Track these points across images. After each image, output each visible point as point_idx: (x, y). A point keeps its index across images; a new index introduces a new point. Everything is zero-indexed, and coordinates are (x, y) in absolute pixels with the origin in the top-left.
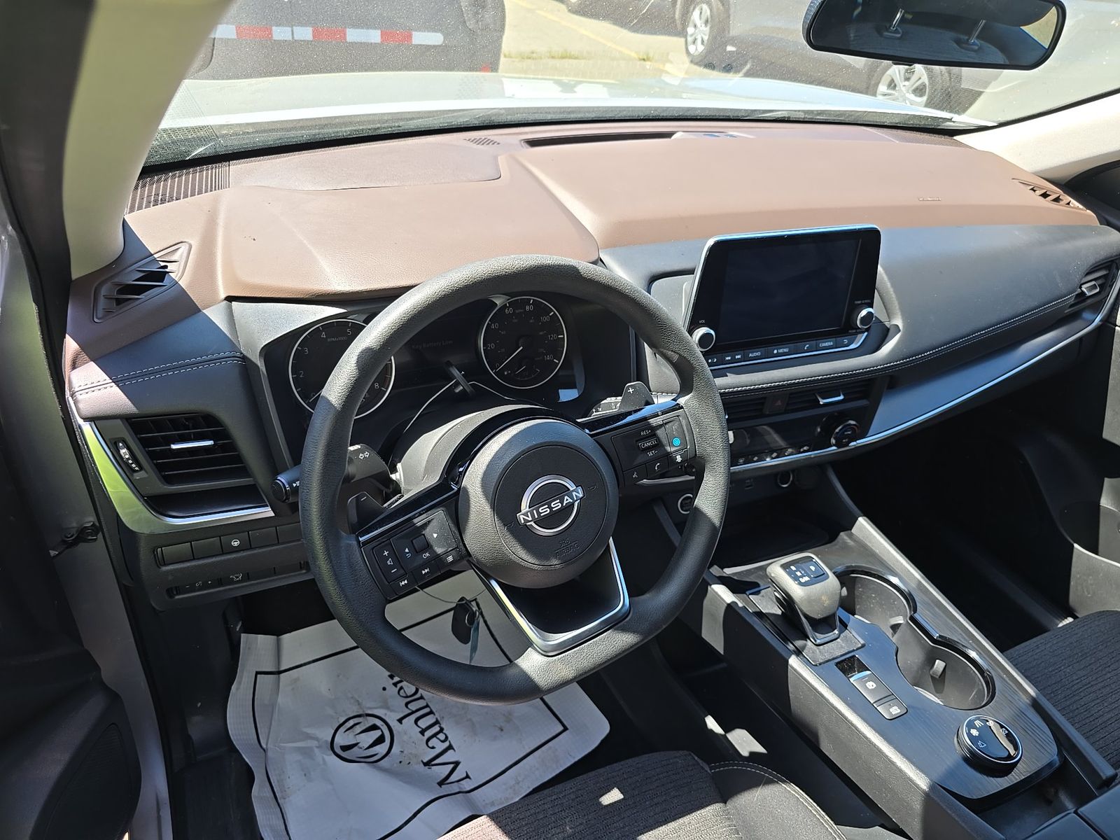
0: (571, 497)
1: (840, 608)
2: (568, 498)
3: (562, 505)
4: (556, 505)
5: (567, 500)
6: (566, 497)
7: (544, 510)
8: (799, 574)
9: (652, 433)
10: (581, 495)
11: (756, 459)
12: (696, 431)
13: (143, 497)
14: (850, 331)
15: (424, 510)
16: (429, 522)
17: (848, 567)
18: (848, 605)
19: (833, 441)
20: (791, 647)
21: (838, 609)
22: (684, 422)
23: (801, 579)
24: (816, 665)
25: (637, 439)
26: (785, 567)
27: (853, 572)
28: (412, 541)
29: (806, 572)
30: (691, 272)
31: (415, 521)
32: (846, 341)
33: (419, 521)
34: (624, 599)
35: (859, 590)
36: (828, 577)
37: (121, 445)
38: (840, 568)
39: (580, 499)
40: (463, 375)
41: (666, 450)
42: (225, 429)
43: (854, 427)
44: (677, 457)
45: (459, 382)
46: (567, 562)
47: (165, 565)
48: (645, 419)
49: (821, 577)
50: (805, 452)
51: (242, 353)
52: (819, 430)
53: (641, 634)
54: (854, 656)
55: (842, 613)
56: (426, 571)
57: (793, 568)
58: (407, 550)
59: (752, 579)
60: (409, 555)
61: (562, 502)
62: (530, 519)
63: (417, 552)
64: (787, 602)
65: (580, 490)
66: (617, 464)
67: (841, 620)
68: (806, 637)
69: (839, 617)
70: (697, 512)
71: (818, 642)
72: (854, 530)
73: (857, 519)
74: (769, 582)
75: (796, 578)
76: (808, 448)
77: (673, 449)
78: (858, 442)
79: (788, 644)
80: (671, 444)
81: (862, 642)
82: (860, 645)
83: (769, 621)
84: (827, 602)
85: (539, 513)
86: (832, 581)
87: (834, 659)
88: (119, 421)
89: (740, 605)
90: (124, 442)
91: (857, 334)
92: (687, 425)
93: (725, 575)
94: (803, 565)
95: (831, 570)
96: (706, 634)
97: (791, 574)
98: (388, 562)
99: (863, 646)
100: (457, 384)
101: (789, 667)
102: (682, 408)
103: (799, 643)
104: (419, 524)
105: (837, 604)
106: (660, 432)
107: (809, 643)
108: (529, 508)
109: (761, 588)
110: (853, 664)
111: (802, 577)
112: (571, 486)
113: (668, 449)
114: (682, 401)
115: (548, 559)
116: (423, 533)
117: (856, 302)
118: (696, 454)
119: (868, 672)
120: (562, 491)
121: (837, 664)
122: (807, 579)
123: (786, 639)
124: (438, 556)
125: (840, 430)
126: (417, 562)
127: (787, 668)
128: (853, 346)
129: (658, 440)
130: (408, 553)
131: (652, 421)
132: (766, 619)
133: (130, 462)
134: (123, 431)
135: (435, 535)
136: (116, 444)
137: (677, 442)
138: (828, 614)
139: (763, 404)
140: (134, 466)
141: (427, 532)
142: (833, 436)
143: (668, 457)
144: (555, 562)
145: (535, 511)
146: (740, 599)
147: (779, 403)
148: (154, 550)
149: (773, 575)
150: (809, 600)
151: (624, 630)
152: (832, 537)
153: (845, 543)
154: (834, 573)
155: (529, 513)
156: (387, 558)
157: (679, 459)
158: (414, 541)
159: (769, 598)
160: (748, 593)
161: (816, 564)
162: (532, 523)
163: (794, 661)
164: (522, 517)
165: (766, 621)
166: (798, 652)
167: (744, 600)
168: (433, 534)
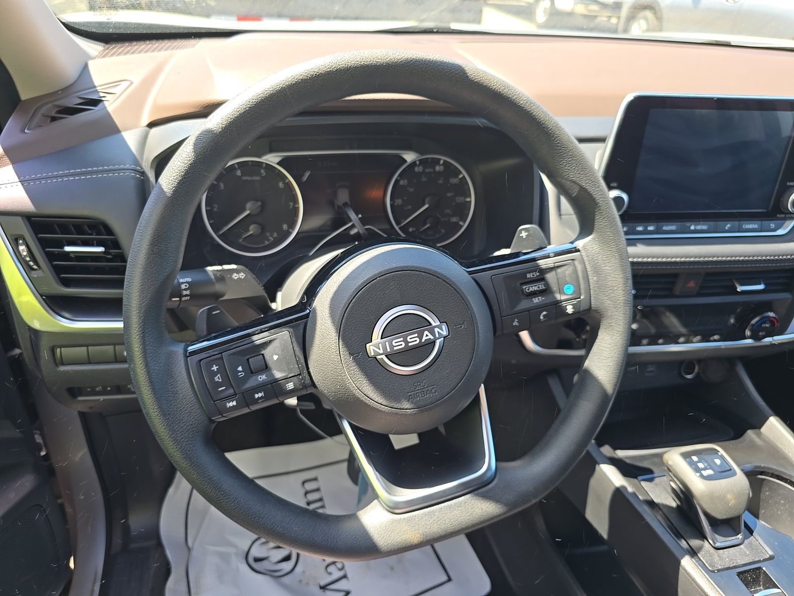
0: (433, 333)
1: (746, 511)
2: (429, 334)
3: (421, 339)
4: (413, 340)
5: (427, 336)
6: (426, 333)
7: (398, 344)
8: (701, 465)
9: (541, 277)
10: (445, 333)
11: (661, 341)
12: (593, 279)
13: (41, 296)
14: (778, 216)
15: (267, 327)
16: (271, 341)
17: (756, 467)
18: (753, 508)
19: (748, 333)
20: (683, 543)
21: (744, 511)
22: (579, 267)
23: (703, 472)
24: (714, 572)
25: (522, 282)
26: (686, 456)
27: (762, 473)
28: (248, 359)
29: (709, 465)
30: (602, 140)
31: (255, 338)
32: (773, 226)
33: (258, 339)
34: (489, 461)
35: (766, 493)
36: (735, 474)
37: (21, 242)
38: (749, 467)
39: (444, 338)
40: (360, 219)
41: (555, 298)
42: (116, 239)
43: (774, 320)
44: (568, 307)
45: (355, 224)
46: (421, 408)
47: (63, 364)
48: (534, 260)
49: (725, 472)
50: (715, 341)
51: (142, 168)
52: (732, 321)
53: (506, 505)
54: (760, 568)
55: (747, 517)
56: (260, 395)
57: (695, 458)
58: (240, 369)
59: (645, 464)
60: (241, 375)
61: (421, 338)
62: (381, 352)
63: (252, 372)
64: (685, 496)
65: (444, 327)
66: (495, 307)
67: (746, 526)
68: (703, 537)
69: (745, 522)
70: (587, 375)
71: (718, 545)
72: (764, 429)
73: (768, 418)
74: (665, 470)
75: (697, 470)
76: (718, 337)
77: (563, 297)
78: (776, 338)
79: (680, 540)
80: (561, 292)
81: (771, 553)
82: (768, 556)
83: (661, 512)
84: (733, 502)
85: (392, 346)
86: (740, 481)
87: (735, 567)
88: (19, 219)
89: (630, 489)
90: (24, 240)
91: (785, 219)
92: (583, 271)
93: (615, 456)
94: (707, 457)
95: (738, 465)
96: (590, 515)
97: (693, 465)
98: (216, 378)
99: (771, 558)
100: (353, 226)
101: (681, 568)
102: (578, 251)
103: (695, 543)
104: (258, 342)
105: (744, 505)
106: (550, 277)
107: (706, 544)
108: (382, 338)
109: (655, 475)
110: (758, 577)
111: (705, 469)
112: (435, 322)
113: (558, 297)
114: (580, 244)
115: (397, 399)
116: (262, 352)
117: (788, 184)
118: (590, 307)
119: (775, 591)
120: (423, 324)
121: (739, 574)
122: (709, 472)
123: (679, 535)
124: (276, 381)
125: (757, 322)
126: (251, 383)
127: (679, 569)
128: (780, 232)
129: (547, 284)
130: (241, 372)
131: (542, 263)
132: (657, 508)
133: (28, 259)
134: (24, 229)
135: (275, 357)
136: (16, 240)
137: (569, 290)
138: (732, 516)
139: (673, 283)
140: (31, 263)
141: (267, 352)
142: (749, 327)
143: (557, 306)
144: (406, 405)
145: (387, 343)
146: (631, 484)
147: (692, 284)
148: (53, 350)
149: (670, 463)
150: (712, 497)
151: (486, 497)
152: (738, 434)
153: (752, 442)
154: (742, 470)
155: (380, 345)
156: (215, 374)
157: (570, 310)
158: (250, 360)
159: (664, 488)
160: (640, 478)
161: (722, 457)
162: (384, 357)
163: (687, 563)
164: (372, 348)
165: (658, 512)
166: (693, 553)
167: (634, 485)
168: (272, 355)
